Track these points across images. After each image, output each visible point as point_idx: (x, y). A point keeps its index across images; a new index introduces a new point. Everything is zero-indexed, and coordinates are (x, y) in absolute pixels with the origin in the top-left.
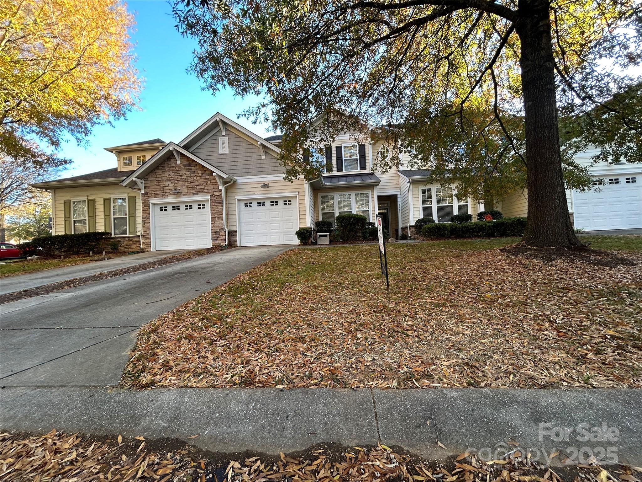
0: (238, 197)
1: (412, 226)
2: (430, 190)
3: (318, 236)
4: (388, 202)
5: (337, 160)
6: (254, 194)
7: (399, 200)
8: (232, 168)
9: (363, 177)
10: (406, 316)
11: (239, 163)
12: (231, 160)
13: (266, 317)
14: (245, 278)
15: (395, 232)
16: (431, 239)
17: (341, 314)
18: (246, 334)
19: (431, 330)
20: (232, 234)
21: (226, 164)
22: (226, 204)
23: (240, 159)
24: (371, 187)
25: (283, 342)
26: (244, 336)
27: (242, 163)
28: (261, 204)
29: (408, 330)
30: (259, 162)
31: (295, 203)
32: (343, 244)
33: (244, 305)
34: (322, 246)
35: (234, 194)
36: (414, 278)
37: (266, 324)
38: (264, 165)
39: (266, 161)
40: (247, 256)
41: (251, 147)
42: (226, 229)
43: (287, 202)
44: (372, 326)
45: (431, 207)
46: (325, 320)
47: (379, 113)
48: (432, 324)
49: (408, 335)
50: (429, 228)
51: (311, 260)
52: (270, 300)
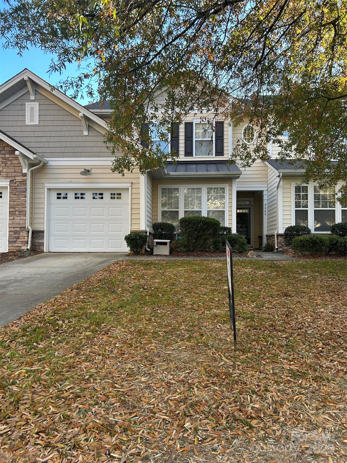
0: (48, 185)
1: (281, 235)
2: (305, 189)
3: (155, 244)
4: (252, 199)
5: (186, 141)
6: (71, 182)
7: (265, 198)
8: (42, 145)
9: (219, 166)
10: (254, 392)
11: (52, 139)
12: (40, 134)
13: (67, 385)
14: (46, 311)
15: (258, 240)
16: (304, 256)
17: (169, 384)
18: (35, 414)
19: (282, 419)
20: (37, 234)
21: (34, 139)
22: (32, 193)
23: (54, 134)
24: (229, 179)
25: (85, 432)
26: (32, 419)
27: (57, 139)
28: (80, 196)
29: (252, 418)
30: (80, 139)
31: (126, 198)
32: (188, 255)
33: (40, 360)
34: (159, 258)
35: (43, 181)
36: (272, 325)
37: (66, 398)
38: (87, 144)
39: (88, 139)
40: (55, 270)
41: (69, 118)
42: (30, 228)
43: (116, 195)
44: (206, 409)
45: (307, 210)
46: (146, 395)
47: (243, 87)
48: (285, 408)
49: (251, 427)
50: (301, 241)
51: (142, 281)
52: (77, 354)
